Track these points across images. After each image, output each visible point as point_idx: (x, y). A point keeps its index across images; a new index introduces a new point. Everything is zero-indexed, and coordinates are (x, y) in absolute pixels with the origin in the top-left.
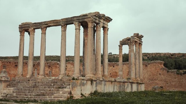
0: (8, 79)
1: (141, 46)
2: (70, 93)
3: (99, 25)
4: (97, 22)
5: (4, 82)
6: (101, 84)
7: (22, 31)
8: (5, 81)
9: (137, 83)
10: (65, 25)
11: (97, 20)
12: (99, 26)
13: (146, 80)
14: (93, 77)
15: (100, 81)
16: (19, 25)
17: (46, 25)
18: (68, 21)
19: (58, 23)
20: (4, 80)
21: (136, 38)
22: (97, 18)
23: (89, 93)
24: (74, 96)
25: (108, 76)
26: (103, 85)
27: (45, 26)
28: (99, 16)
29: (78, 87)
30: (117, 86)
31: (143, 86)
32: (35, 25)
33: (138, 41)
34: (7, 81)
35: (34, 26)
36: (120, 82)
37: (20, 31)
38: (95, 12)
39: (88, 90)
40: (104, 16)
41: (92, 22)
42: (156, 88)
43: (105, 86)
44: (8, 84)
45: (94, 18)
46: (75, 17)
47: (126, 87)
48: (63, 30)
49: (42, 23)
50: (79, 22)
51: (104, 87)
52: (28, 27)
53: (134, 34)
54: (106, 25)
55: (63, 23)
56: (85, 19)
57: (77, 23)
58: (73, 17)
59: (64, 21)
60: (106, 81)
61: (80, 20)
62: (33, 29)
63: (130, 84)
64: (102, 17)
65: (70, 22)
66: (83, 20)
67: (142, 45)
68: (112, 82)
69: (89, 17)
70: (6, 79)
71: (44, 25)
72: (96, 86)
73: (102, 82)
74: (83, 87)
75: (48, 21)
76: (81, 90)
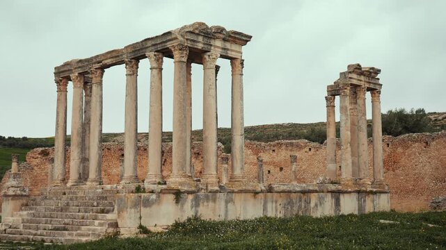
0: (25, 191)
1: (377, 95)
2: (115, 225)
3: (208, 53)
4: (199, 48)
5: (12, 199)
6: (214, 201)
7: (61, 80)
8: (15, 197)
9: (359, 192)
10: (133, 60)
11: (199, 42)
12: (209, 56)
13: (427, 180)
14: (181, 184)
15: (210, 192)
16: (55, 68)
17: (99, 62)
18: (136, 51)
19: (118, 56)
20: (14, 193)
21: (354, 76)
22: (200, 39)
23: (171, 223)
24: (122, 231)
25: (243, 178)
26: (223, 203)
27: (98, 66)
28: (205, 33)
29: (129, 210)
30: (276, 202)
31: (384, 197)
32: (80, 65)
33: (362, 83)
34: (22, 196)
35: (80, 67)
36: (290, 192)
37: (57, 82)
38: (194, 24)
39: (164, 216)
40: (220, 30)
41: (180, 50)
42: (439, 202)
43: (229, 205)
44: (25, 201)
45: (187, 39)
46: (149, 39)
47: (312, 204)
48: (129, 73)
49: (91, 59)
50: (156, 51)
51: (227, 207)
52: (68, 70)
53: (349, 66)
54: (233, 53)
55: (129, 55)
56: (168, 43)
57: (152, 54)
58: (146, 40)
59: (129, 50)
60: (233, 192)
61: (159, 46)
62: (77, 74)
63: (329, 195)
64: (215, 32)
65: (141, 51)
66: (163, 44)
67: (379, 93)
68: (256, 193)
69: (173, 36)
70: (19, 192)
71: (95, 63)
72: (197, 205)
73: (218, 194)
74: (144, 211)
75: (103, 55)
76: (140, 218)
